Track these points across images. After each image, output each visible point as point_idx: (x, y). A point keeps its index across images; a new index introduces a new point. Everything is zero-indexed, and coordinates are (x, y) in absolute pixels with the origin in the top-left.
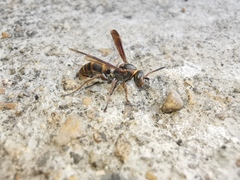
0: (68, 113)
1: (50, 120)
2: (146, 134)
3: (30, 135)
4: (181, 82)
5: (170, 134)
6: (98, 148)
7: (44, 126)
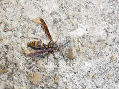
0: (33, 70)
1: (27, 75)
2: (64, 72)
3: (22, 81)
4: (76, 40)
5: (72, 69)
6: (49, 82)
7: (26, 77)
